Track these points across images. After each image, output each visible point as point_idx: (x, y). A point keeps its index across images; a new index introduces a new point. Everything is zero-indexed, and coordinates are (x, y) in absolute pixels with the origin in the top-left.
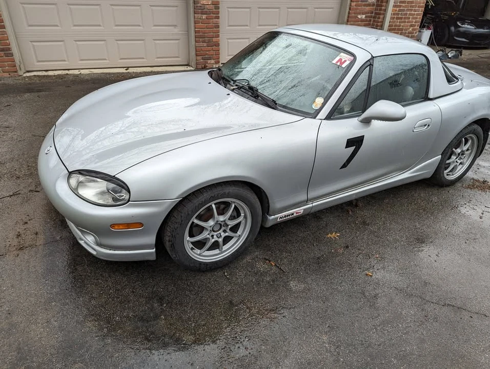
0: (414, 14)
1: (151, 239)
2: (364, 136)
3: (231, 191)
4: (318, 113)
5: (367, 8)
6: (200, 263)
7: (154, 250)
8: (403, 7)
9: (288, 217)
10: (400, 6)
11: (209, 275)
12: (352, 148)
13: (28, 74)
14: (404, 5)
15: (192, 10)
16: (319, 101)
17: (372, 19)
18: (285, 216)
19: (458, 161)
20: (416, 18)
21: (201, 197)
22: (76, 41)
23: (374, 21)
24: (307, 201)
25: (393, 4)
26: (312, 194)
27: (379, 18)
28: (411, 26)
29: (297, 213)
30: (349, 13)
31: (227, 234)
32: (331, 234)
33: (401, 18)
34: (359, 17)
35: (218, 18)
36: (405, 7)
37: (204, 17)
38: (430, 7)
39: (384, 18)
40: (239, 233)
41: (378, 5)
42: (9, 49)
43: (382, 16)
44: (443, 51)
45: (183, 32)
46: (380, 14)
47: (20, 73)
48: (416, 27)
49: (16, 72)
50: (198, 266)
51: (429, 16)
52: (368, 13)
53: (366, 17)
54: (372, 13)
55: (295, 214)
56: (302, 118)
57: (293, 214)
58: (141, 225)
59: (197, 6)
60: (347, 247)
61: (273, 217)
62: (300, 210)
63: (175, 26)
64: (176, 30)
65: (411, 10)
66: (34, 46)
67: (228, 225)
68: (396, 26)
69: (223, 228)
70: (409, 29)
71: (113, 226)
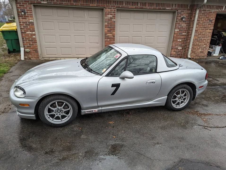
0: (206, 39)
1: (33, 111)
2: (120, 84)
3: (62, 97)
4: (103, 74)
5: (182, 37)
6: (52, 123)
7: (34, 115)
8: (200, 36)
9: (91, 112)
10: (198, 36)
11: (55, 129)
12: (115, 88)
13: (42, 59)
14: (200, 35)
15: (104, 37)
16: (105, 70)
17: (185, 41)
18: (89, 111)
19: (180, 100)
20: (208, 41)
21: (50, 98)
22: (61, 48)
23: (186, 42)
24: (98, 107)
25: (194, 35)
26: (100, 104)
27: (188, 41)
28: (205, 44)
29: (95, 111)
30: (173, 39)
31: (62, 114)
32: (111, 122)
33: (199, 41)
34: (178, 40)
35: (114, 40)
36: (201, 36)
37: (109, 40)
38: (223, 36)
39: (190, 41)
40: (69, 115)
41: (187, 36)
42: (37, 50)
43: (189, 40)
44: (223, 56)
45: (101, 45)
46: (188, 39)
47: (40, 58)
48: (208, 45)
49: (38, 58)
50: (51, 124)
51: (222, 40)
52: (183, 39)
53: (182, 40)
54: (185, 39)
55: (94, 111)
56: (96, 75)
57: (92, 111)
58: (29, 105)
59: (106, 36)
60: (113, 127)
61: (83, 111)
62: (96, 110)
63: (98, 43)
64: (98, 45)
65: (204, 38)
66: (46, 49)
67: (63, 111)
68: (196, 44)
69: (61, 112)
70: (204, 46)
71: (20, 104)
